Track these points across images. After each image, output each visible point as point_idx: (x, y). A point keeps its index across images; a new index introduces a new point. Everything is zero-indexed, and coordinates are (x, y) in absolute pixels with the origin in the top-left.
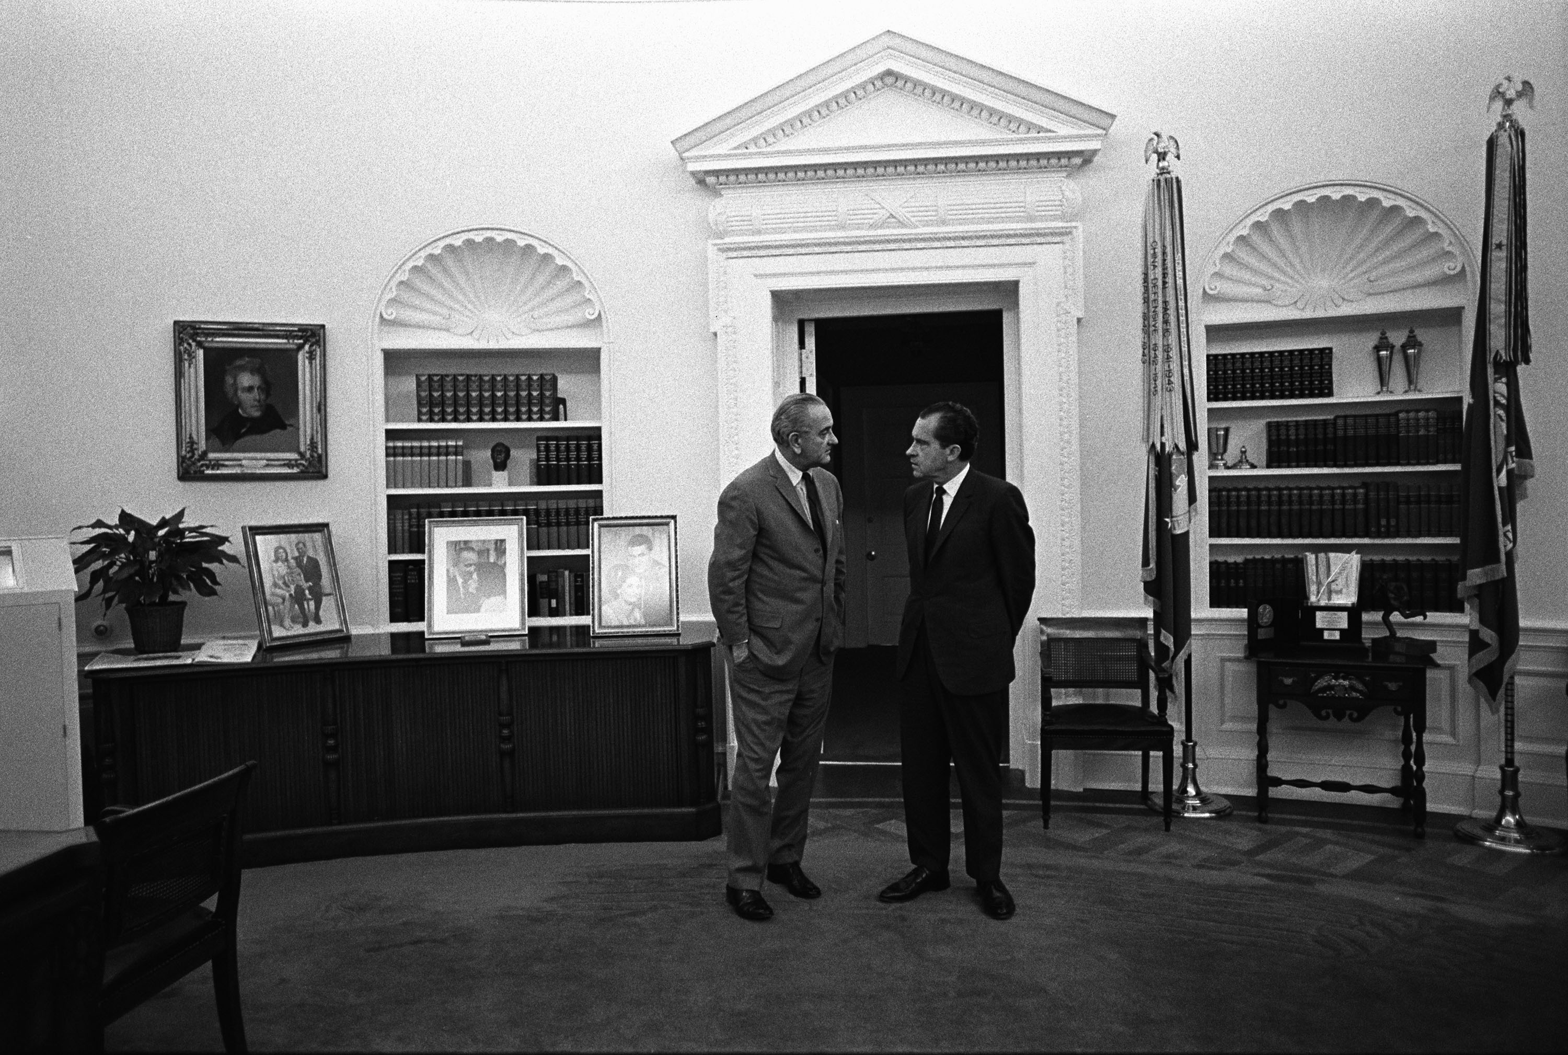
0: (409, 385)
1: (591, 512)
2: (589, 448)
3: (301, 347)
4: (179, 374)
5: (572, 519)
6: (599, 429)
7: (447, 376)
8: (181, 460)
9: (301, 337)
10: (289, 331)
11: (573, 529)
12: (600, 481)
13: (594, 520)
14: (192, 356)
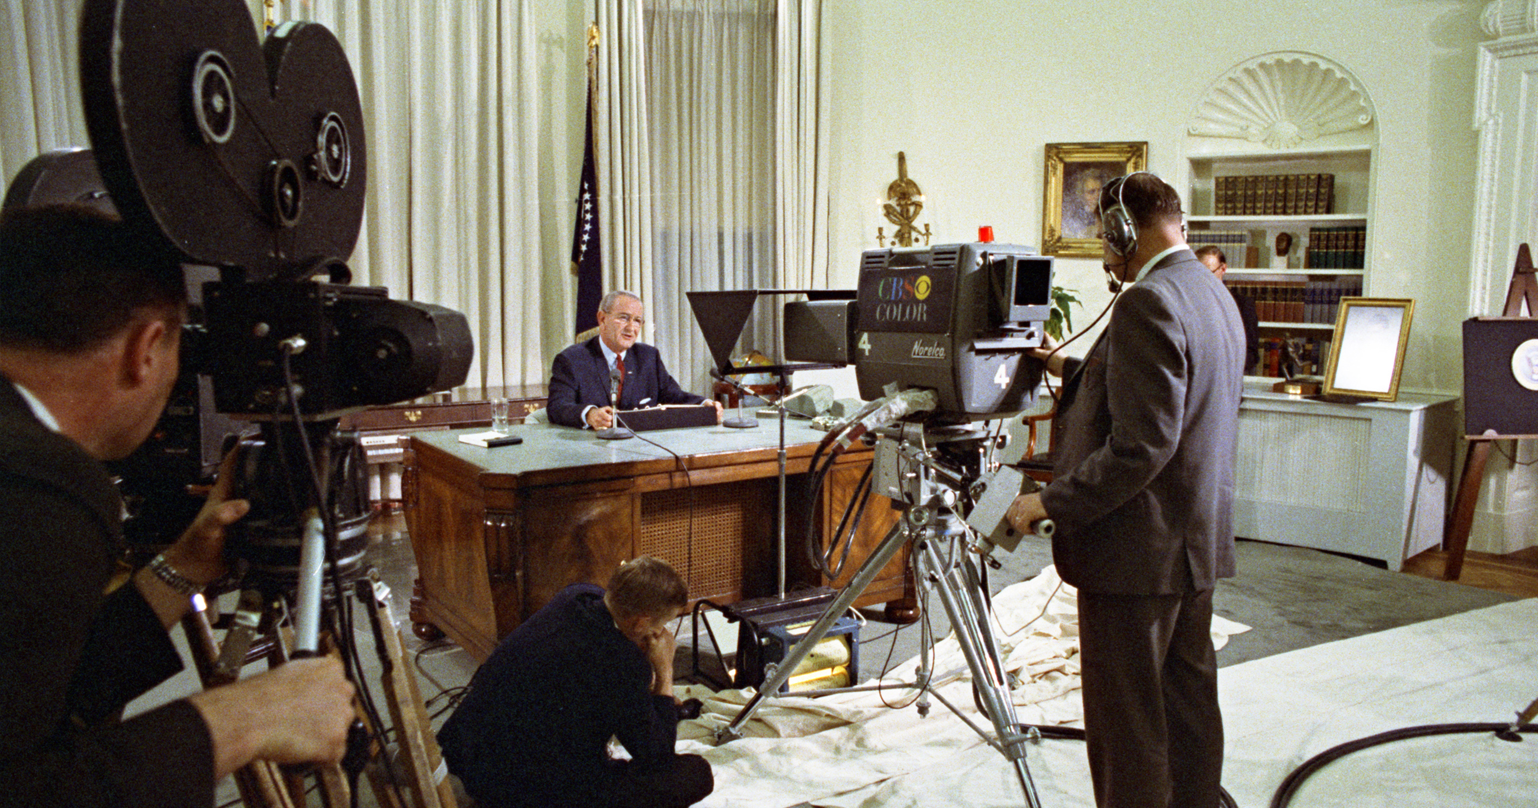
0: (1211, 185)
1: (1344, 292)
2: (1356, 238)
3: (1129, 160)
4: (1046, 182)
5: (1326, 298)
6: (1365, 221)
7: (1240, 177)
8: (1044, 243)
9: (1129, 152)
10: (1120, 147)
11: (1326, 307)
12: (1361, 266)
13: (1345, 300)
14: (1055, 168)
